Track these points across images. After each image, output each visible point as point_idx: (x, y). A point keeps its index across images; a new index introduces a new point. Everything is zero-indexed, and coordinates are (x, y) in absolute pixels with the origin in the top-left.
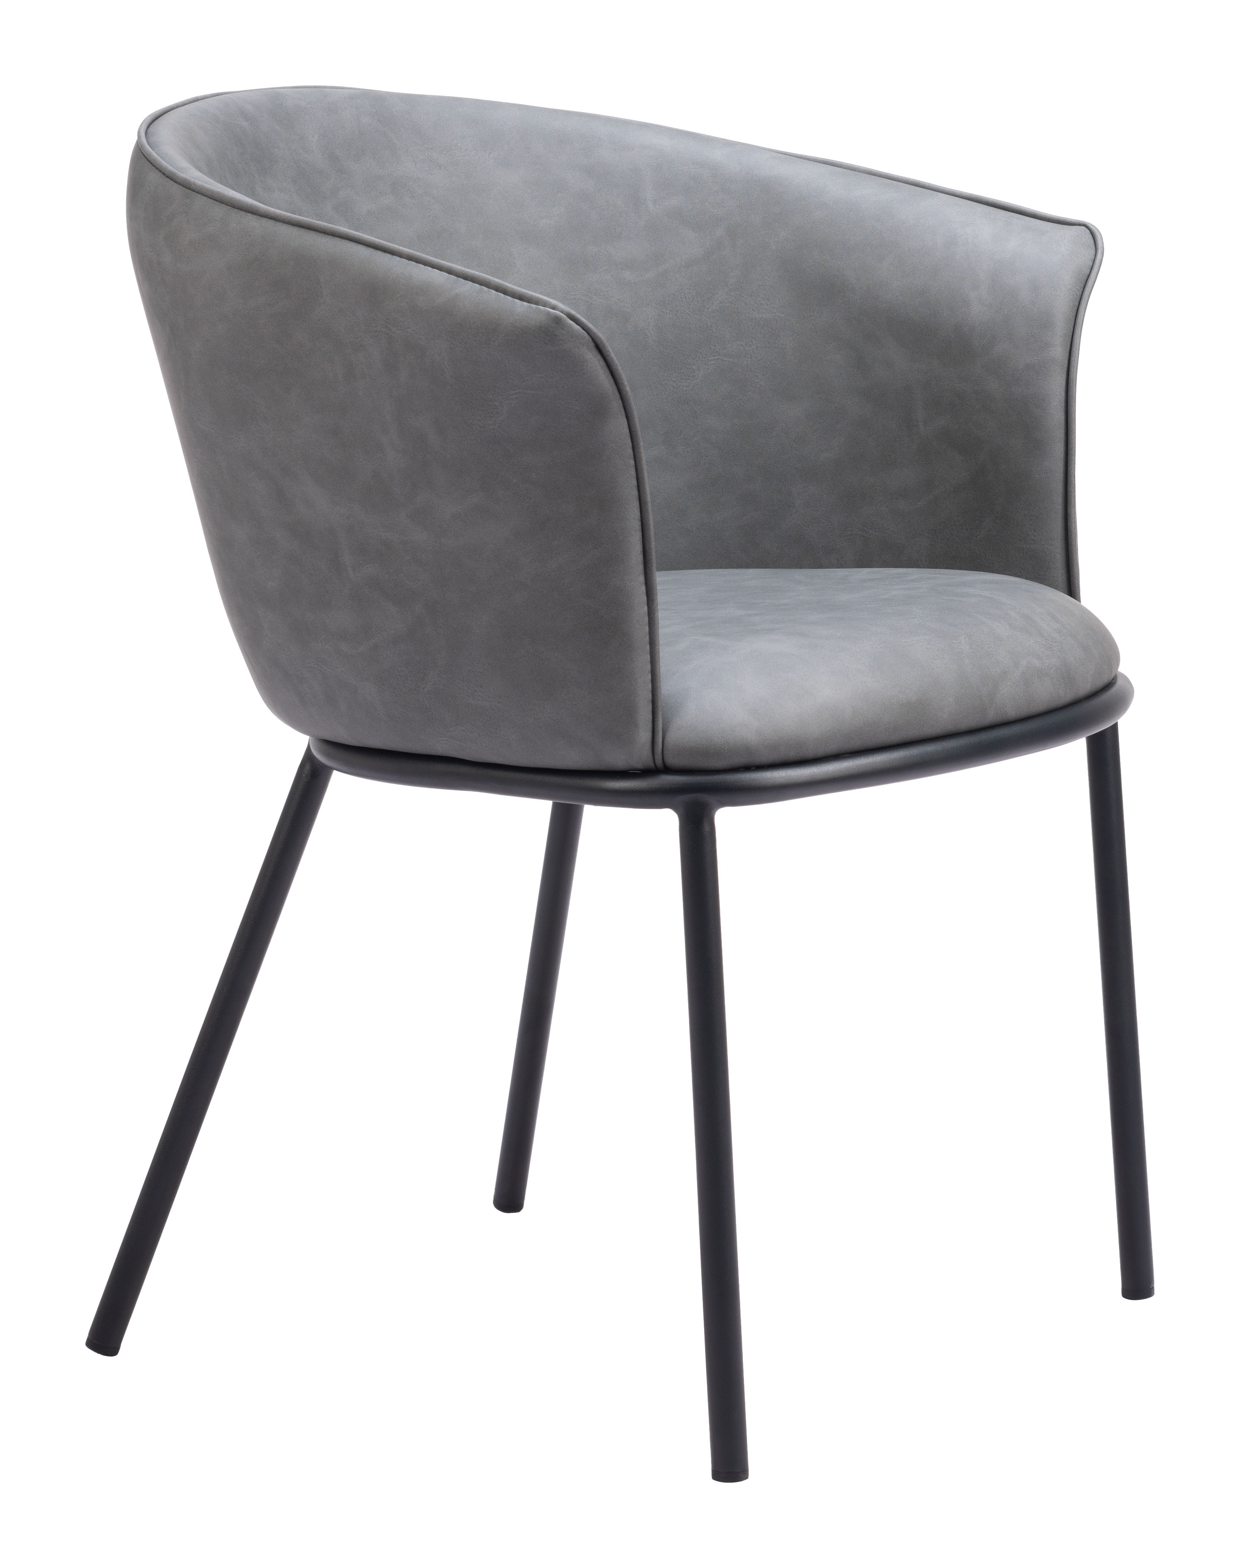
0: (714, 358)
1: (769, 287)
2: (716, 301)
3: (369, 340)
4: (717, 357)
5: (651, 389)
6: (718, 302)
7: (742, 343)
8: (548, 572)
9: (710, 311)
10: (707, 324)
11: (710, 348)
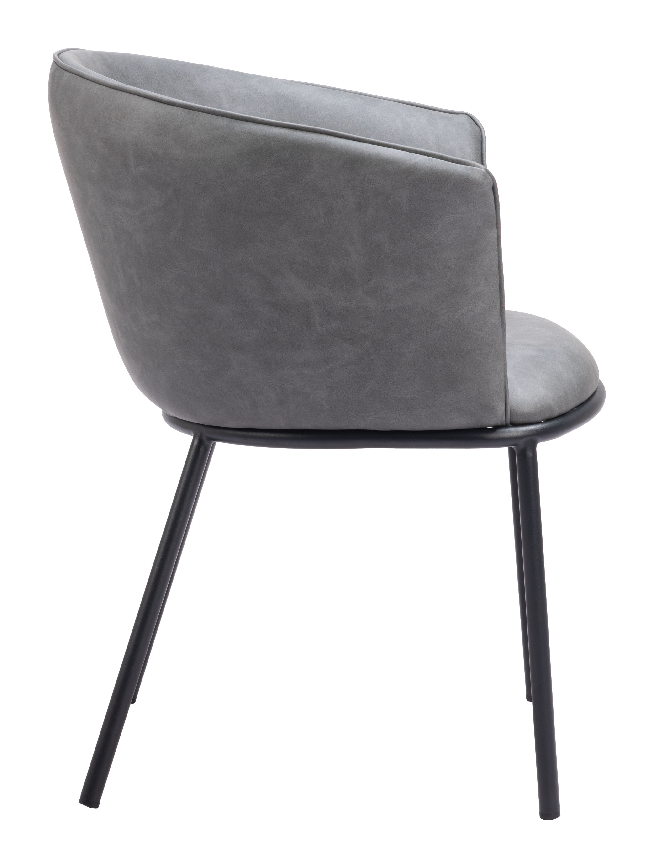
3: (347, 192)
8: (456, 318)
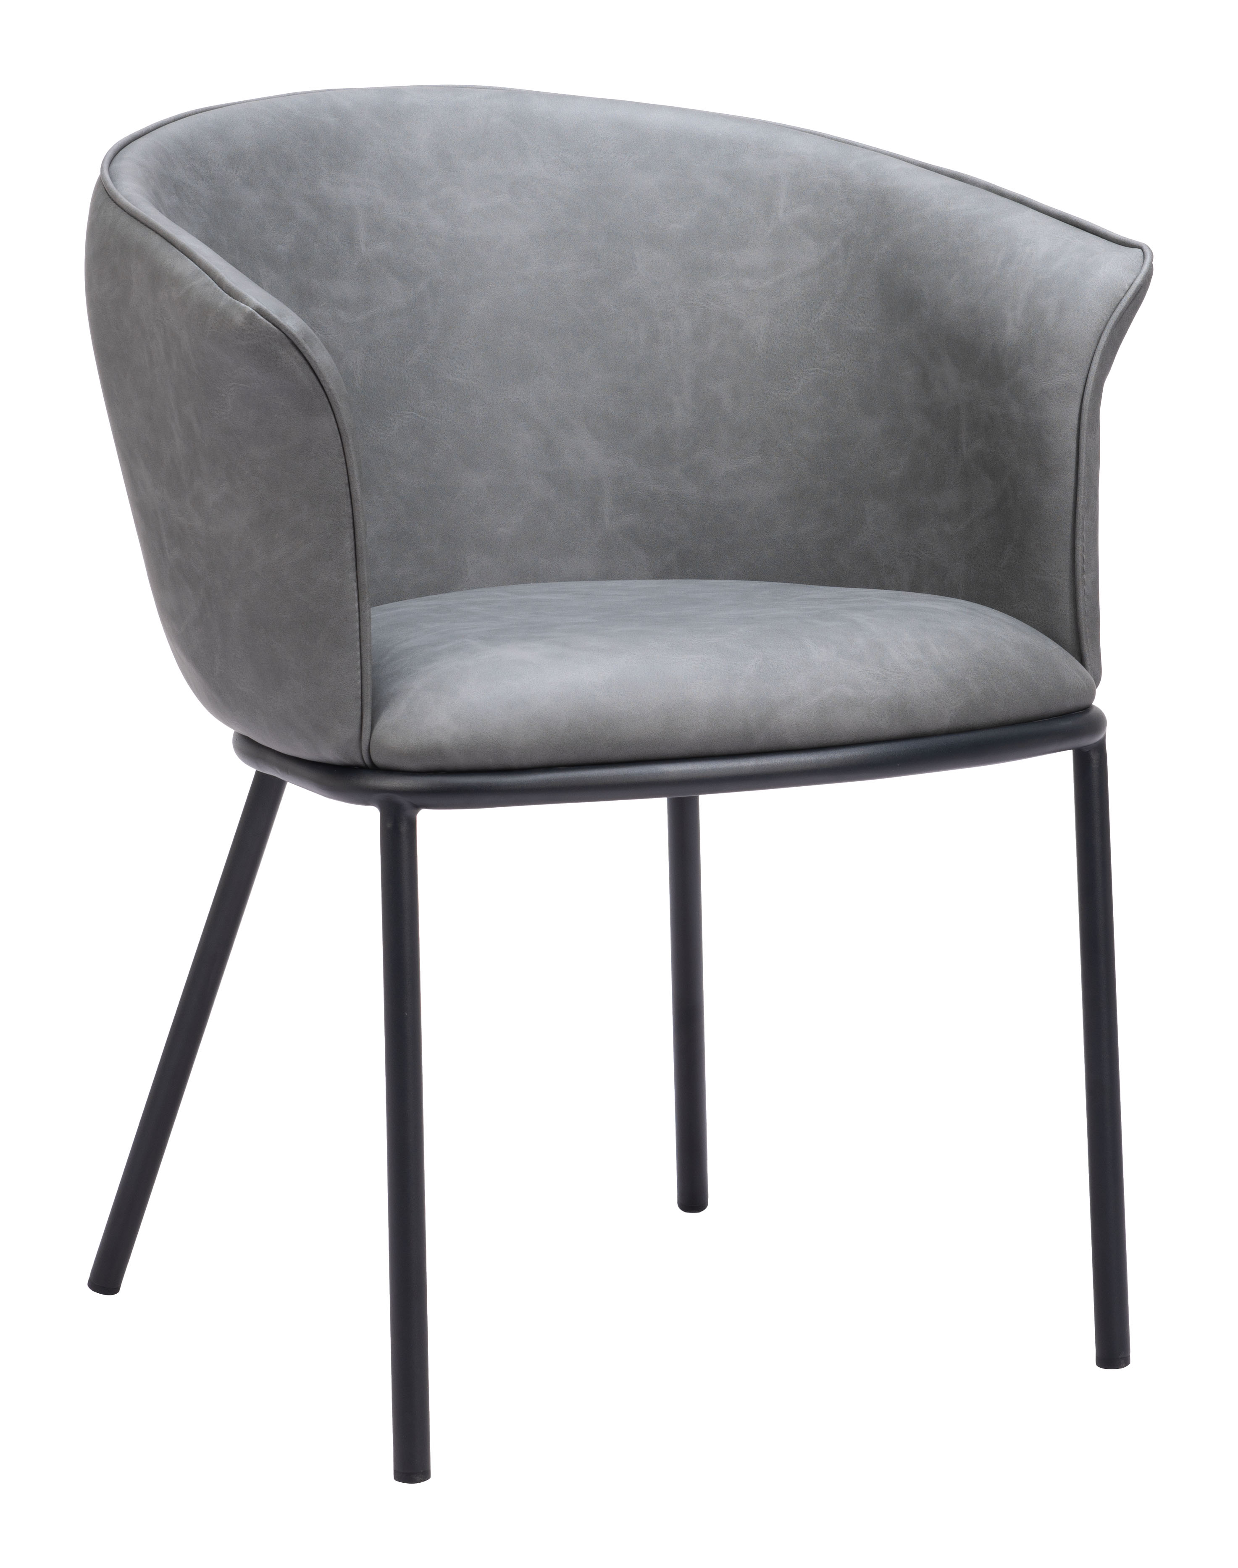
0: (814, 369)
1: (867, 300)
2: (823, 312)
4: (816, 369)
5: (754, 398)
6: (824, 313)
7: (838, 355)
9: (816, 321)
10: (812, 334)
11: (812, 359)
